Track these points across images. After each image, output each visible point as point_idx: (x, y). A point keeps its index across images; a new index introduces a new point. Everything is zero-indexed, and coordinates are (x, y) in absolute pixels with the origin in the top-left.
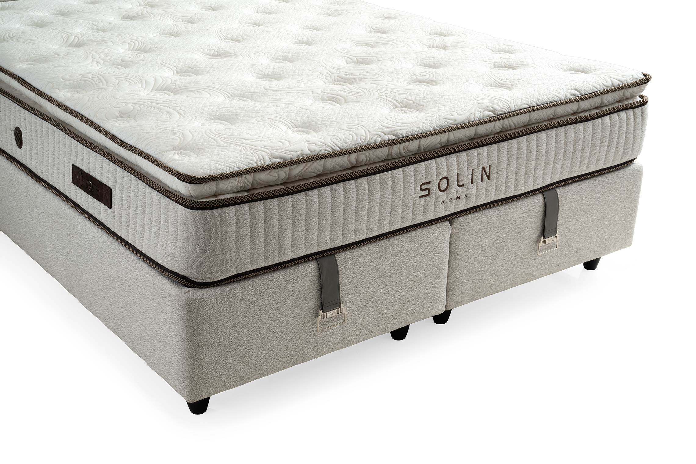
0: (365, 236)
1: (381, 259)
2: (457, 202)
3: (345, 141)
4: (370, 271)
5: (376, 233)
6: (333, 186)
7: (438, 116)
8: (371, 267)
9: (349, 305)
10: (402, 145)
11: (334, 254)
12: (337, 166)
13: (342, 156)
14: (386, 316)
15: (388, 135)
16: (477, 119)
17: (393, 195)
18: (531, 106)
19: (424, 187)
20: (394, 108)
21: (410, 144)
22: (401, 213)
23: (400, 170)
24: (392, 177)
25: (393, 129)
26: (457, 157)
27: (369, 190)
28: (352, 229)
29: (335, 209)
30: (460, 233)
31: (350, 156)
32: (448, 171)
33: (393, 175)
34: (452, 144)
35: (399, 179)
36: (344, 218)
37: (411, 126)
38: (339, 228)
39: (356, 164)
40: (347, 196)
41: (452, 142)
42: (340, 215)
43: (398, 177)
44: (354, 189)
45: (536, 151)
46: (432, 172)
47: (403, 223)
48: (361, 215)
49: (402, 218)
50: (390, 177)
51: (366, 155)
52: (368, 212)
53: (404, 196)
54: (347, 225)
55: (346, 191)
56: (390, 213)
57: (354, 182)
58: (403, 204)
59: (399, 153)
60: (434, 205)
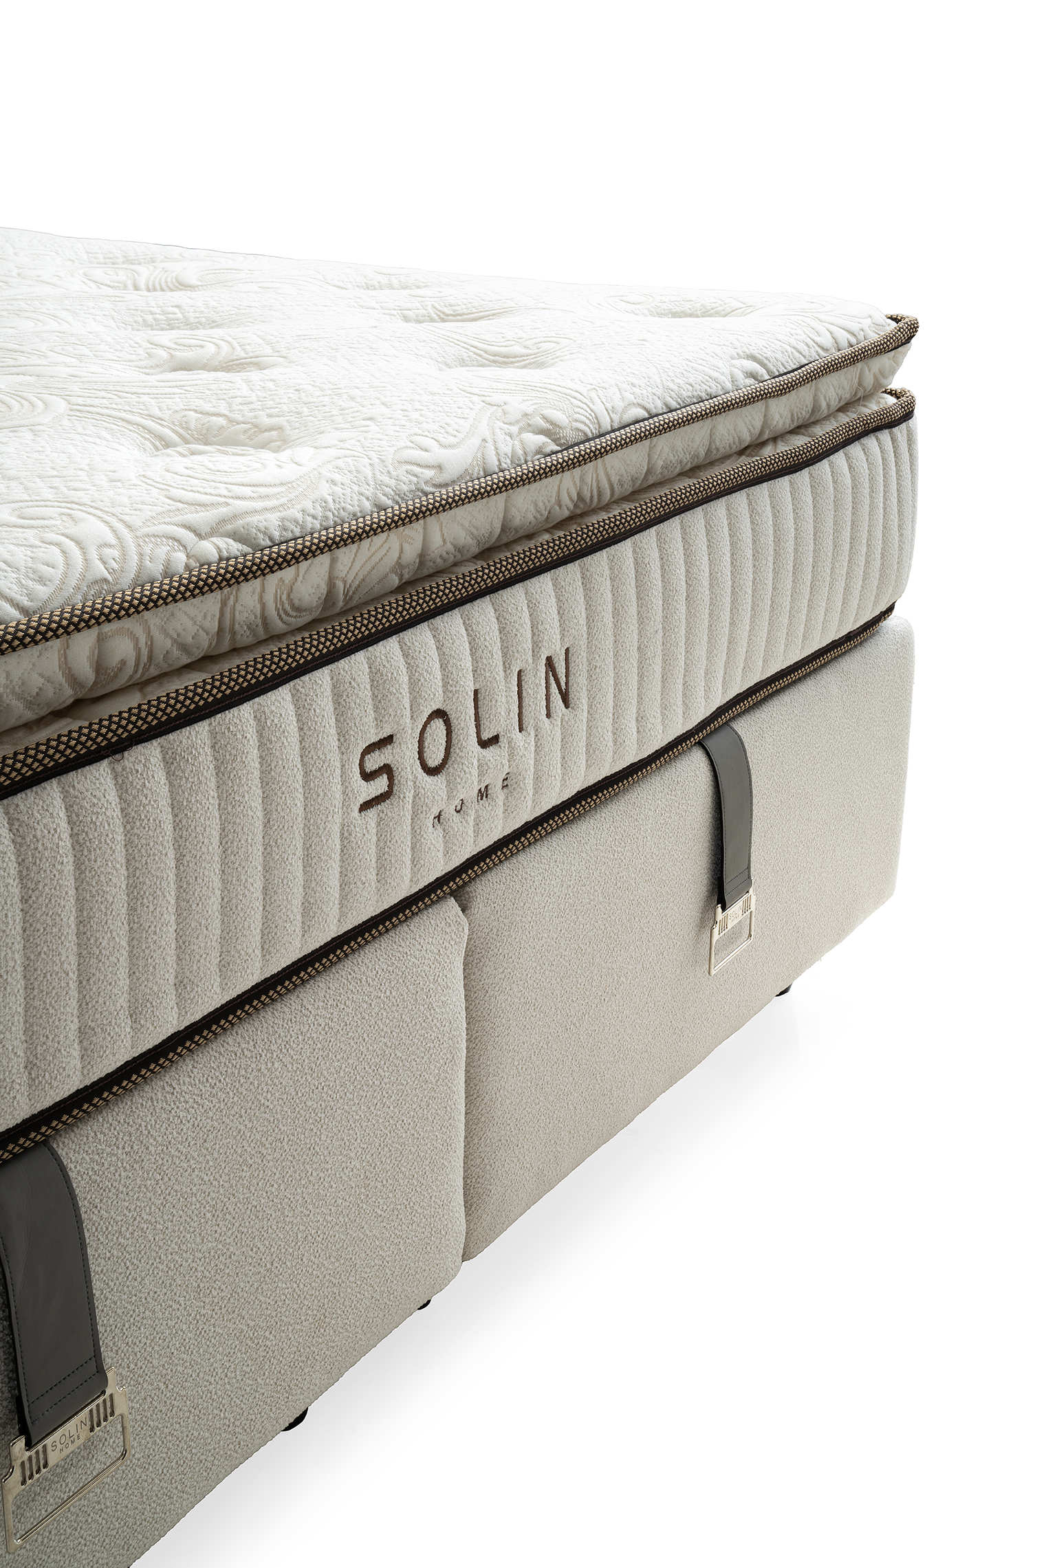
0: (175, 1022)
1: (243, 1111)
2: (480, 812)
3: (34, 572)
4: (206, 1178)
5: (215, 996)
6: (18, 799)
7: (373, 454)
8: (208, 1162)
9: (132, 1366)
11: (45, 1143)
13: (34, 651)
14: (275, 1362)
15: (214, 539)
16: (509, 461)
17: (267, 813)
18: (654, 411)
19: (372, 763)
20: (157, 449)
21: (301, 575)
22: (301, 890)
23: (283, 695)
24: (257, 732)
25: (223, 510)
26: (467, 622)
27: (173, 799)
28: (120, 1001)
29: (38, 916)
30: (495, 937)
31: (68, 647)
32: (445, 684)
33: (261, 721)
34: (431, 571)
35: (286, 734)
36: (81, 953)
37: (292, 496)
38: (64, 1007)
39: (95, 683)
40: (88, 843)
41: (434, 562)
42: (62, 943)
43: (279, 726)
44: (114, 803)
45: (687, 583)
46: (394, 691)
47: (313, 935)
48: (153, 928)
49: (307, 904)
50: (251, 730)
51: (135, 635)
52: (179, 908)
53: (307, 809)
54: (97, 986)
55: (81, 818)
56: (261, 897)
57: (109, 772)
58: (308, 846)
59: (259, 621)
60: (409, 837)
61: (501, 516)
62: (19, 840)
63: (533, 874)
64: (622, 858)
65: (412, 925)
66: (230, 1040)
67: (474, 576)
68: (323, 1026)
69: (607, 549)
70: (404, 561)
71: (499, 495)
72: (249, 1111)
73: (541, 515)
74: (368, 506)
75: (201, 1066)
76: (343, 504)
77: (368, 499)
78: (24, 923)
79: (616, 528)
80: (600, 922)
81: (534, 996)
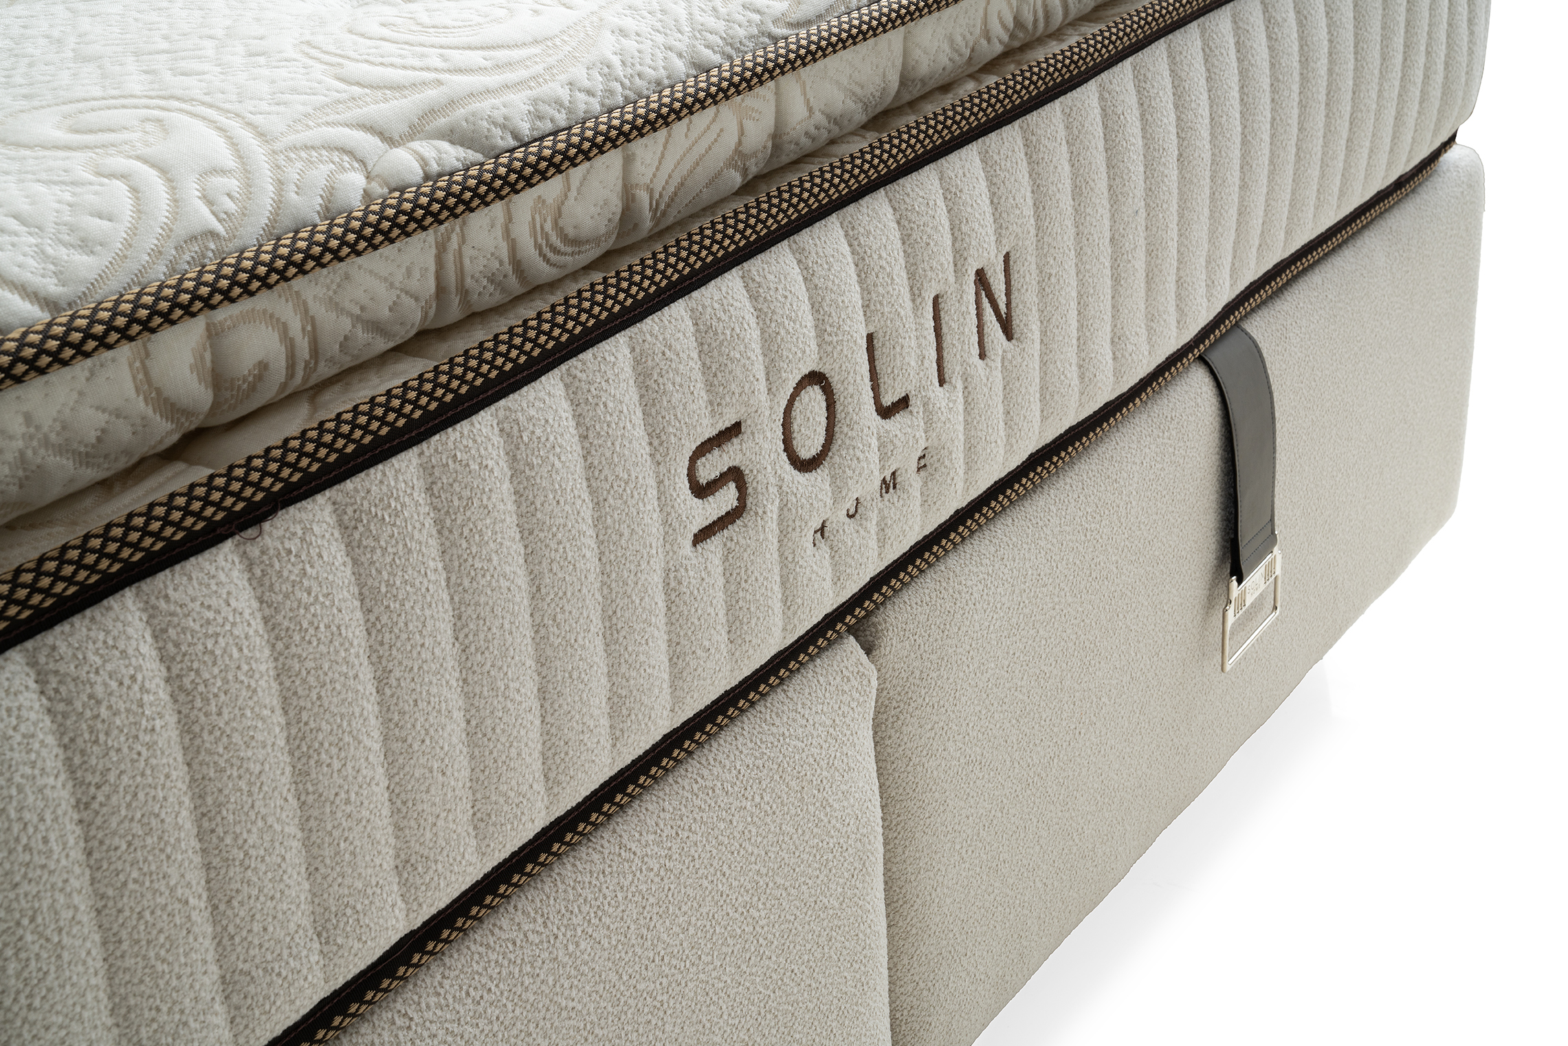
1: (532, 1026)
2: (886, 512)
3: (72, 229)
10: (525, 202)
12: (53, 460)
13: (81, 368)
15: (416, 145)
17: (535, 579)
19: (709, 469)
21: (570, 191)
22: (604, 680)
23: (551, 386)
24: (507, 454)
25: (432, 94)
26: (851, 233)
27: (361, 586)
28: (295, 918)
29: (114, 825)
30: (917, 682)
31: (148, 355)
32: (821, 333)
33: (511, 436)
34: (793, 157)
35: (558, 450)
36: (209, 863)
37: (551, 60)
38: (186, 955)
39: (215, 405)
40: (201, 688)
41: (797, 144)
42: (168, 857)
43: (543, 439)
44: (247, 612)
45: (1178, 136)
46: (738, 356)
47: (630, 741)
48: (343, 795)
49: (615, 699)
50: (494, 453)
51: (278, 320)
52: (389, 754)
53: (604, 560)
54: (247, 907)
55: (184, 648)
56: (536, 705)
57: (237, 560)
58: (610, 613)
59: (509, 269)
60: (777, 569)
61: (899, 62)
62: (61, 707)
63: (969, 583)
64: (1098, 537)
65: (791, 689)
66: (504, 922)
67: (858, 162)
68: (655, 870)
69: (1062, 99)
70: (748, 147)
71: (892, 32)
72: (542, 1023)
73: (960, 55)
74: (681, 67)
75: (457, 972)
76: (638, 67)
77: (680, 55)
78: (86, 841)
79: (1073, 66)
80: (1069, 631)
81: (979, 750)
